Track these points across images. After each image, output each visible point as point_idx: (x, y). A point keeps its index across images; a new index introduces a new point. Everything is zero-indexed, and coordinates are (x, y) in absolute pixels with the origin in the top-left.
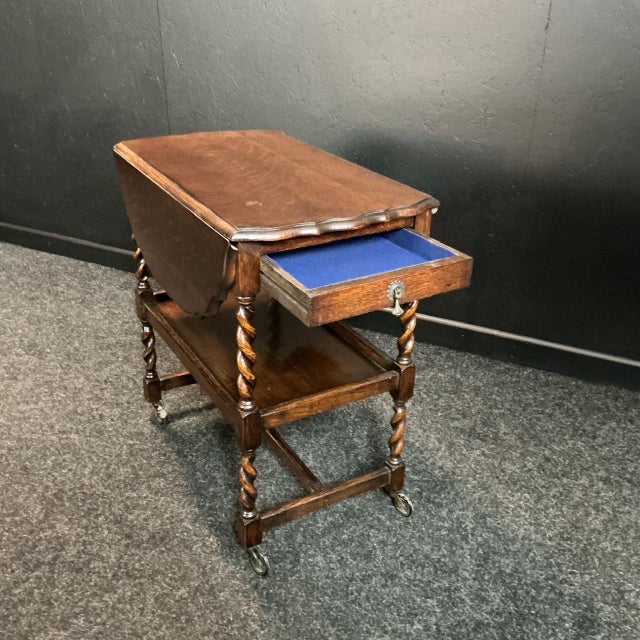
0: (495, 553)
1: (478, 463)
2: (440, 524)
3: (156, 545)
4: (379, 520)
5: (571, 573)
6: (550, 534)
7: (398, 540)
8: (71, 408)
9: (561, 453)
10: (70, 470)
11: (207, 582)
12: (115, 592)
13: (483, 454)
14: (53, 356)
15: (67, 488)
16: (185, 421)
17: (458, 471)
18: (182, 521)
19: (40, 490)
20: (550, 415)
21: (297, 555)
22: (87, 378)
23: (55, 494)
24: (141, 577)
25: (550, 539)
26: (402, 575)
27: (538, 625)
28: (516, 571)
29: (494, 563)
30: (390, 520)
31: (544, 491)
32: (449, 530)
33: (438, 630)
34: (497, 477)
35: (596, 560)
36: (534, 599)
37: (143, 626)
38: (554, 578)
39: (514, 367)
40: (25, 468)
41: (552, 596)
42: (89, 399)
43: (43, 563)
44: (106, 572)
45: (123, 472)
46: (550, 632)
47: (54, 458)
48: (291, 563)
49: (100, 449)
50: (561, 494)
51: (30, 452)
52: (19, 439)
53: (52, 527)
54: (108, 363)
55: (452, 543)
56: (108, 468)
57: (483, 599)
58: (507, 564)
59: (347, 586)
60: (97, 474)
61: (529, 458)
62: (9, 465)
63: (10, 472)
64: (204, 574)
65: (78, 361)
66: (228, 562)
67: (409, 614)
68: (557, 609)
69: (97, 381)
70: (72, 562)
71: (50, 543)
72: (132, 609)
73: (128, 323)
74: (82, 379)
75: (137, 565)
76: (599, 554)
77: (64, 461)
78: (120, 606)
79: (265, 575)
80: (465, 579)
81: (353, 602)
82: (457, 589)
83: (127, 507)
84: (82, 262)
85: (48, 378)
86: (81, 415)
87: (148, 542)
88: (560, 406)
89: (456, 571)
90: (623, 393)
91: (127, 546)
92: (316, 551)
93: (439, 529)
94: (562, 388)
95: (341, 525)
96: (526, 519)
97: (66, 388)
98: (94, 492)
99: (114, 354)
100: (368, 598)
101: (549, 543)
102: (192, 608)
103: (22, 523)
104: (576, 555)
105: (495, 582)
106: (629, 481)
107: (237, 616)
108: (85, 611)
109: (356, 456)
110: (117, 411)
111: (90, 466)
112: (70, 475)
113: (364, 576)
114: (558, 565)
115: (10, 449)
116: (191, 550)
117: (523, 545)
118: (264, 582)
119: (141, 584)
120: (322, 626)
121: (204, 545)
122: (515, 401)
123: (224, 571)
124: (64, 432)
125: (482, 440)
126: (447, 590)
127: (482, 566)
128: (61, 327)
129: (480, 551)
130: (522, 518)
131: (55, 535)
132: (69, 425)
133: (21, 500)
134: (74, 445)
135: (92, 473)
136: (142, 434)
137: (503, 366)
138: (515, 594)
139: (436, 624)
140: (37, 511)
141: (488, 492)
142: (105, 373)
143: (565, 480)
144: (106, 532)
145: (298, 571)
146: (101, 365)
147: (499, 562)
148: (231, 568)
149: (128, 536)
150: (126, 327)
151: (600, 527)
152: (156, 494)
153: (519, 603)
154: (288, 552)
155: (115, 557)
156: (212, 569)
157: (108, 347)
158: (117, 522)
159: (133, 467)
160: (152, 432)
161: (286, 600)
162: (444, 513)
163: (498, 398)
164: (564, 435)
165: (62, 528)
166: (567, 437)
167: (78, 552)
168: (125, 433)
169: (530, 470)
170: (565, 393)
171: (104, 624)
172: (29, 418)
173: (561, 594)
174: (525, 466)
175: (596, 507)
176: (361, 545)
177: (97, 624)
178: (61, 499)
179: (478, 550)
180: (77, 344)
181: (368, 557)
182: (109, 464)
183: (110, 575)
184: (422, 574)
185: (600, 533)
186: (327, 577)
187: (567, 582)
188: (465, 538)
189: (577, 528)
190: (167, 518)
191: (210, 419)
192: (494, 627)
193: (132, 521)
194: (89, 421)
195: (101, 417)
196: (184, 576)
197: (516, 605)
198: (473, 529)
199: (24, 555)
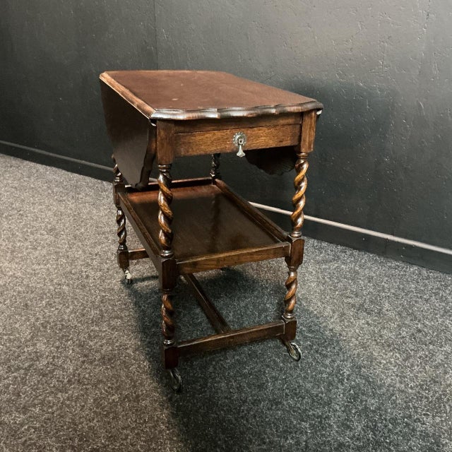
0: (363, 394)
1: (362, 329)
2: (323, 369)
3: (104, 363)
4: (274, 361)
5: (424, 415)
6: (412, 384)
7: (287, 377)
8: (68, 269)
9: (431, 327)
10: (56, 309)
11: (135, 392)
12: (67, 393)
13: (368, 323)
14: (64, 236)
15: (52, 320)
16: (146, 283)
17: (344, 333)
18: (127, 349)
19: (33, 320)
20: (427, 300)
21: (206, 380)
22: (84, 252)
23: (42, 324)
24: (87, 384)
25: (411, 388)
26: (285, 403)
28: (379, 409)
29: (362, 401)
30: (283, 362)
31: (412, 353)
32: (330, 374)
33: (307, 447)
34: (375, 340)
35: (447, 407)
36: (390, 430)
37: (80, 418)
38: (410, 417)
39: (403, 265)
40: (26, 305)
41: (406, 430)
42: (81, 265)
43: (22, 368)
44: (64, 378)
45: (93, 313)
47: (48, 300)
48: (200, 385)
49: (81, 297)
50: (426, 356)
51: (32, 296)
52: (28, 287)
53: (34, 345)
54: (101, 243)
55: (330, 384)
56: (83, 310)
57: (348, 427)
58: (373, 403)
59: (240, 407)
61: (404, 329)
62: (16, 302)
63: (15, 307)
64: (135, 386)
65: (80, 241)
66: (153, 380)
67: (285, 431)
68: (409, 440)
69: (90, 254)
70: (42, 369)
71: (30, 355)
72: (76, 405)
74: (80, 252)
75: (87, 376)
77: (55, 302)
78: (68, 402)
79: (179, 391)
80: (336, 411)
81: (242, 417)
82: (328, 417)
83: (90, 336)
84: (99, 181)
85: (58, 250)
86: (74, 274)
87: (99, 361)
88: (436, 294)
89: (329, 404)
91: (83, 362)
92: (221, 378)
93: (321, 372)
94: (439, 281)
95: (245, 363)
96: (394, 372)
97: (68, 257)
98: (70, 325)
99: (107, 238)
100: (255, 416)
101: (410, 391)
102: (119, 409)
103: (15, 340)
104: (431, 402)
105: (360, 415)
107: (151, 418)
108: (42, 403)
110: (99, 274)
111: (71, 307)
112: (56, 312)
113: (255, 400)
114: (415, 407)
115: (19, 292)
116: (129, 370)
117: (388, 390)
118: (177, 396)
119: (87, 389)
120: (215, 432)
121: (139, 367)
122: (399, 289)
123: (149, 386)
124: (59, 284)
125: (368, 313)
126: (320, 417)
127: (352, 403)
128: (75, 219)
129: (352, 392)
130: (391, 371)
131: (35, 350)
132: (63, 280)
133: (17, 326)
134: (64, 293)
135: (71, 313)
136: (113, 289)
137: (394, 264)
138: (375, 426)
139: (306, 441)
140: (27, 334)
141: (366, 350)
142: (98, 249)
143: (431, 347)
144: (71, 352)
145: (205, 392)
146: (95, 244)
147: (366, 401)
148: (155, 384)
149: (86, 356)
152: (113, 329)
153: (377, 433)
154: (200, 377)
155: (73, 369)
156: (141, 384)
157: (104, 233)
158: (80, 346)
159: (101, 310)
160: (120, 289)
161: (191, 411)
162: (327, 362)
163: (386, 285)
164: (436, 314)
165: (41, 346)
167: (48, 363)
168: (101, 288)
169: (403, 337)
170: (441, 285)
171: (53, 413)
172: (38, 274)
173: (414, 430)
174: (400, 334)
176: (257, 378)
177: (48, 413)
178: (45, 327)
179: (350, 391)
180: (83, 230)
181: (261, 387)
182: (85, 307)
183: (66, 381)
184: (302, 403)
186: (226, 398)
187: (420, 421)
188: (341, 381)
189: (435, 382)
190: (117, 346)
192: (353, 449)
193: (91, 346)
194: (78, 279)
195: (87, 276)
196: (119, 386)
197: (374, 434)
198: (349, 375)
199: (10, 362)
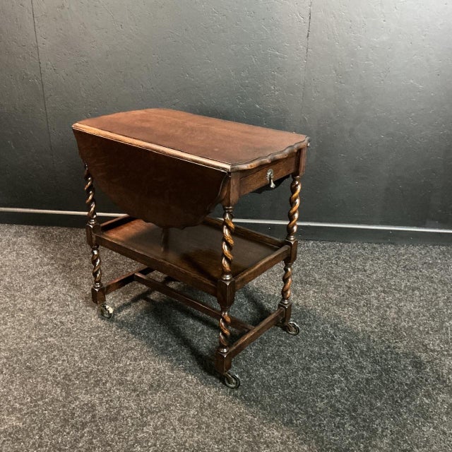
0: (353, 342)
2: (316, 334)
3: (157, 390)
4: (282, 341)
5: (396, 342)
6: (374, 325)
7: (299, 349)
8: (34, 321)
9: (354, 282)
10: (64, 361)
11: (204, 402)
12: (150, 425)
13: (315, 292)
15: (70, 372)
16: (124, 312)
18: (164, 372)
19: (50, 378)
20: (336, 264)
21: (248, 372)
22: (33, 300)
23: (63, 378)
24: (160, 411)
25: (375, 328)
26: (312, 366)
27: (396, 372)
28: (368, 349)
29: (355, 347)
30: (288, 339)
31: (357, 304)
32: (322, 336)
33: (349, 390)
34: (330, 303)
36: (385, 360)
37: (181, 438)
38: (389, 347)
40: (29, 368)
41: (393, 356)
42: (45, 314)
43: (86, 423)
44: (135, 415)
45: (103, 353)
46: (404, 374)
47: (45, 356)
48: (247, 377)
50: (367, 303)
52: (10, 350)
53: (77, 399)
54: (42, 288)
55: (328, 343)
56: (90, 353)
57: (362, 367)
58: (363, 346)
59: (287, 381)
60: (85, 358)
61: (339, 289)
62: (15, 368)
64: (199, 398)
66: (209, 387)
67: (329, 386)
68: (400, 362)
70: (107, 416)
71: (82, 409)
72: (167, 431)
73: (37, 258)
74: (29, 302)
76: (403, 329)
77: (55, 356)
78: (158, 432)
79: (237, 388)
80: (346, 359)
82: (345, 366)
83: (121, 373)
86: (46, 325)
87: (150, 390)
88: (338, 258)
89: (339, 356)
90: (366, 245)
91: (138, 395)
92: (257, 367)
94: (334, 248)
95: (262, 349)
96: (358, 321)
97: (21, 310)
98: (92, 371)
99: (42, 281)
100: (302, 384)
102: (205, 419)
103: (52, 401)
104: (393, 333)
105: (362, 357)
106: (395, 289)
107: (235, 415)
108: (137, 441)
109: (246, 309)
110: (71, 317)
111: (76, 355)
112: (66, 364)
113: (293, 373)
114: (388, 340)
116: (182, 387)
117: (364, 335)
118: (238, 392)
119: (164, 415)
120: (287, 406)
121: (188, 381)
122: (314, 260)
123: (210, 393)
124: (41, 339)
125: (310, 285)
126: (341, 367)
127: (351, 350)
129: (345, 343)
130: (355, 321)
131: (82, 403)
132: (42, 334)
133: (40, 388)
134: (55, 344)
135: (81, 359)
136: (98, 327)
138: (375, 359)
139: (346, 387)
140: (58, 392)
141: (330, 312)
143: (364, 296)
144: (117, 392)
145: (254, 381)
146: (37, 290)
147: (358, 346)
148: (213, 390)
149: (135, 390)
150: (38, 261)
151: (396, 316)
152: (135, 361)
155: (135, 405)
156: (202, 393)
157: (34, 277)
158: (120, 384)
159: (108, 348)
160: (106, 324)
161: (258, 398)
162: (314, 328)
165: (85, 398)
166: (351, 274)
167: (107, 409)
168: (86, 329)
169: (343, 295)
170: (337, 251)
171: (155, 445)
172: (7, 335)
173: (397, 354)
174: (340, 294)
175: (388, 306)
176: (281, 357)
177: (150, 447)
178: (70, 380)
179: (343, 343)
180: (8, 280)
181: (289, 362)
182: (89, 351)
183: (139, 416)
184: (323, 363)
185: (398, 319)
186: (273, 379)
187: (396, 347)
188: (333, 338)
189: (385, 319)
190: (153, 373)
191: (140, 308)
192: (376, 379)
193: (131, 381)
194: (55, 328)
195: (62, 323)
196: (187, 402)
197: (379, 366)
198: (334, 333)
199: (69, 421)
